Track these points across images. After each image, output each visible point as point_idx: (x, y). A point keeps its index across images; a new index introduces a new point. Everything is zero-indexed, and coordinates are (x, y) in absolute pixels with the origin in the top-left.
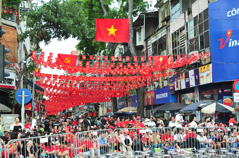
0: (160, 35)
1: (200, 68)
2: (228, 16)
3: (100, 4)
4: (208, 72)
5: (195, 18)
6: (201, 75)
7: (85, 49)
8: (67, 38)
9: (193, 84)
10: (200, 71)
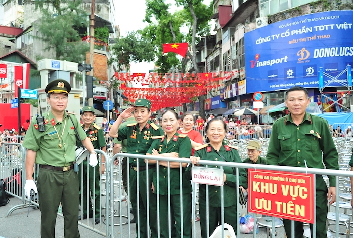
0: (216, 55)
1: (239, 82)
2: (257, 43)
3: (171, 30)
4: (243, 86)
5: (237, 44)
6: (239, 87)
7: (162, 64)
8: (141, 61)
9: (234, 94)
10: (239, 85)
